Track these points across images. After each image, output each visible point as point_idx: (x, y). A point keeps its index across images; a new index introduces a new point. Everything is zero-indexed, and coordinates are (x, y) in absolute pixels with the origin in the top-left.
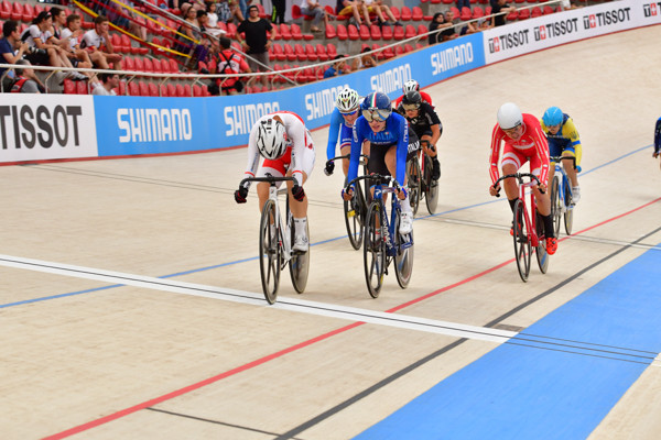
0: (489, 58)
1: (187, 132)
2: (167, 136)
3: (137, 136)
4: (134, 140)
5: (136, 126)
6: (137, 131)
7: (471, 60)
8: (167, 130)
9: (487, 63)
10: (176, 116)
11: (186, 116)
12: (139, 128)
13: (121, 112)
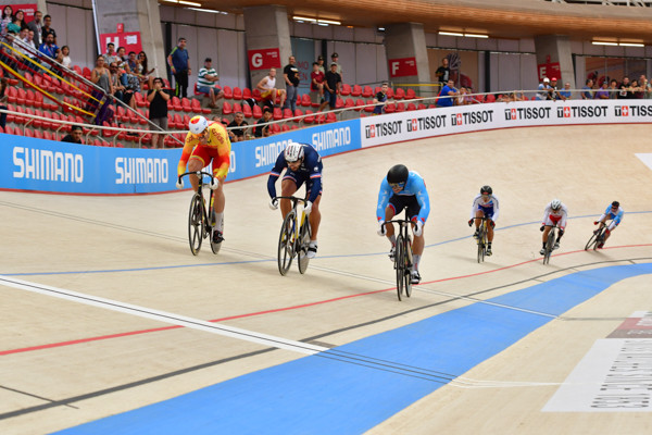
0: (365, 142)
1: (79, 176)
2: (59, 176)
3: (31, 173)
4: (27, 176)
5: (30, 164)
6: (30, 169)
7: (348, 143)
8: (60, 172)
9: (363, 146)
10: (70, 160)
11: (79, 161)
12: (33, 167)
13: (17, 150)
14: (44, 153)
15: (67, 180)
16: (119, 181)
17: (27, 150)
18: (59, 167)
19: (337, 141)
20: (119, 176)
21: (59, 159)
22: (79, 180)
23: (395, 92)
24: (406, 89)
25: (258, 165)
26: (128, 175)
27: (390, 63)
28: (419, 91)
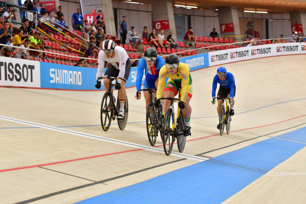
1: (80, 82)
2: (71, 82)
3: (58, 81)
4: (57, 82)
5: (58, 77)
6: (58, 79)
7: (203, 64)
8: (71, 80)
9: (210, 66)
10: (75, 75)
11: (80, 75)
13: (52, 70)
14: (64, 71)
15: (74, 84)
17: (56, 70)
18: (71, 78)
19: (198, 63)
21: (71, 74)
22: (80, 84)
23: (224, 39)
24: (229, 38)
27: (221, 26)
28: (235, 39)
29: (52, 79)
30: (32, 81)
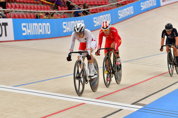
0: (162, 4)
1: (49, 31)
2: (41, 32)
3: (29, 33)
4: (28, 34)
5: (29, 29)
6: (29, 31)
7: (155, 5)
8: (41, 31)
10: (44, 26)
11: (48, 26)
12: (30, 30)
13: (23, 24)
14: (34, 24)
15: (44, 33)
16: (65, 31)
17: (27, 24)
18: (40, 29)
19: (151, 5)
20: (65, 29)
21: (40, 26)
22: (49, 33)
25: (120, 18)
26: (68, 29)
29: (24, 32)
30: (6, 36)
